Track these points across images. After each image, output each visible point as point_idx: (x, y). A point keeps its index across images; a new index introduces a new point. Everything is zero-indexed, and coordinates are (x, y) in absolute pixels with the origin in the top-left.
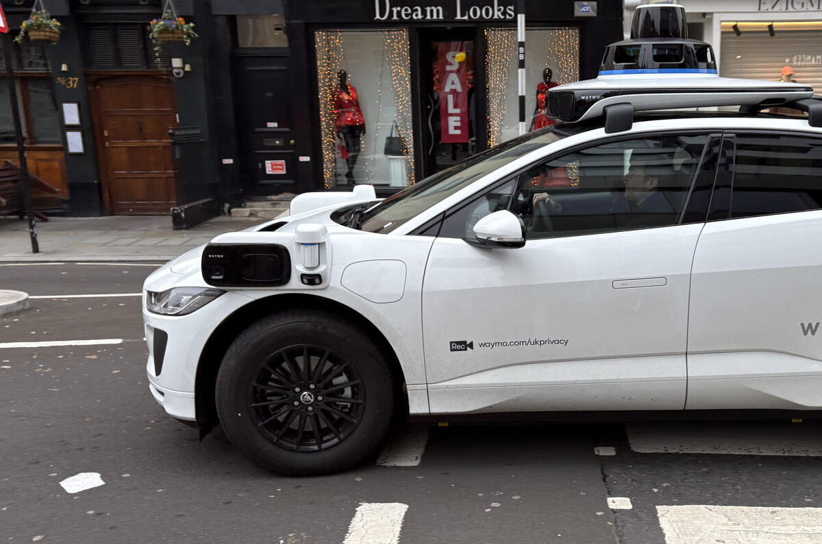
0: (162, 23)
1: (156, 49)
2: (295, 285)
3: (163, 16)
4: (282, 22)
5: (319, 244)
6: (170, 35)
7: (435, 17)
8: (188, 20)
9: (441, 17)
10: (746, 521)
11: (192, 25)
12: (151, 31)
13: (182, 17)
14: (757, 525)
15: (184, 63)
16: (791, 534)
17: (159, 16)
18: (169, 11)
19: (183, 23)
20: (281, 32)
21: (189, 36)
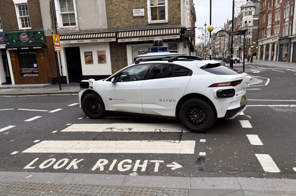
2: (90, 88)
5: (92, 82)
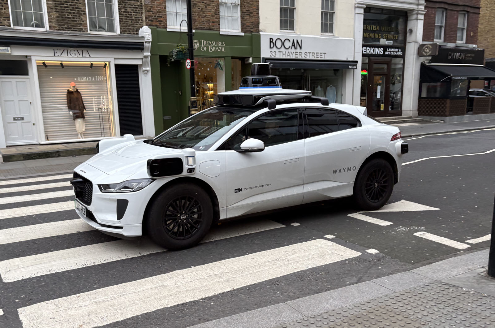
2: (185, 173)
10: (66, 305)
14: (71, 305)
16: (87, 305)
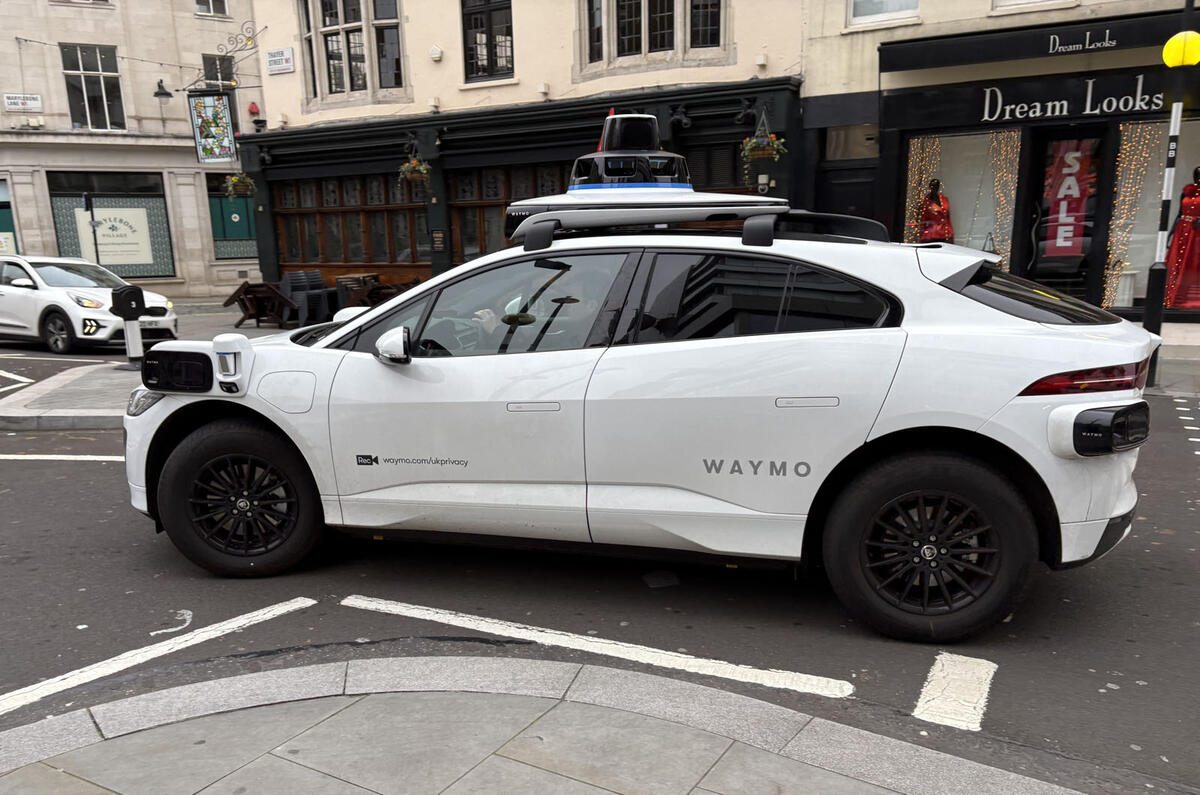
0: (755, 140)
1: (746, 167)
2: (216, 392)
3: (757, 134)
4: (875, 132)
5: (235, 354)
6: (760, 152)
7: (1057, 113)
8: (779, 136)
9: (1065, 113)
11: (783, 140)
12: (743, 149)
13: (774, 133)
15: (770, 180)
17: (752, 134)
18: (762, 128)
19: (774, 139)
20: (872, 142)
21: (778, 151)
